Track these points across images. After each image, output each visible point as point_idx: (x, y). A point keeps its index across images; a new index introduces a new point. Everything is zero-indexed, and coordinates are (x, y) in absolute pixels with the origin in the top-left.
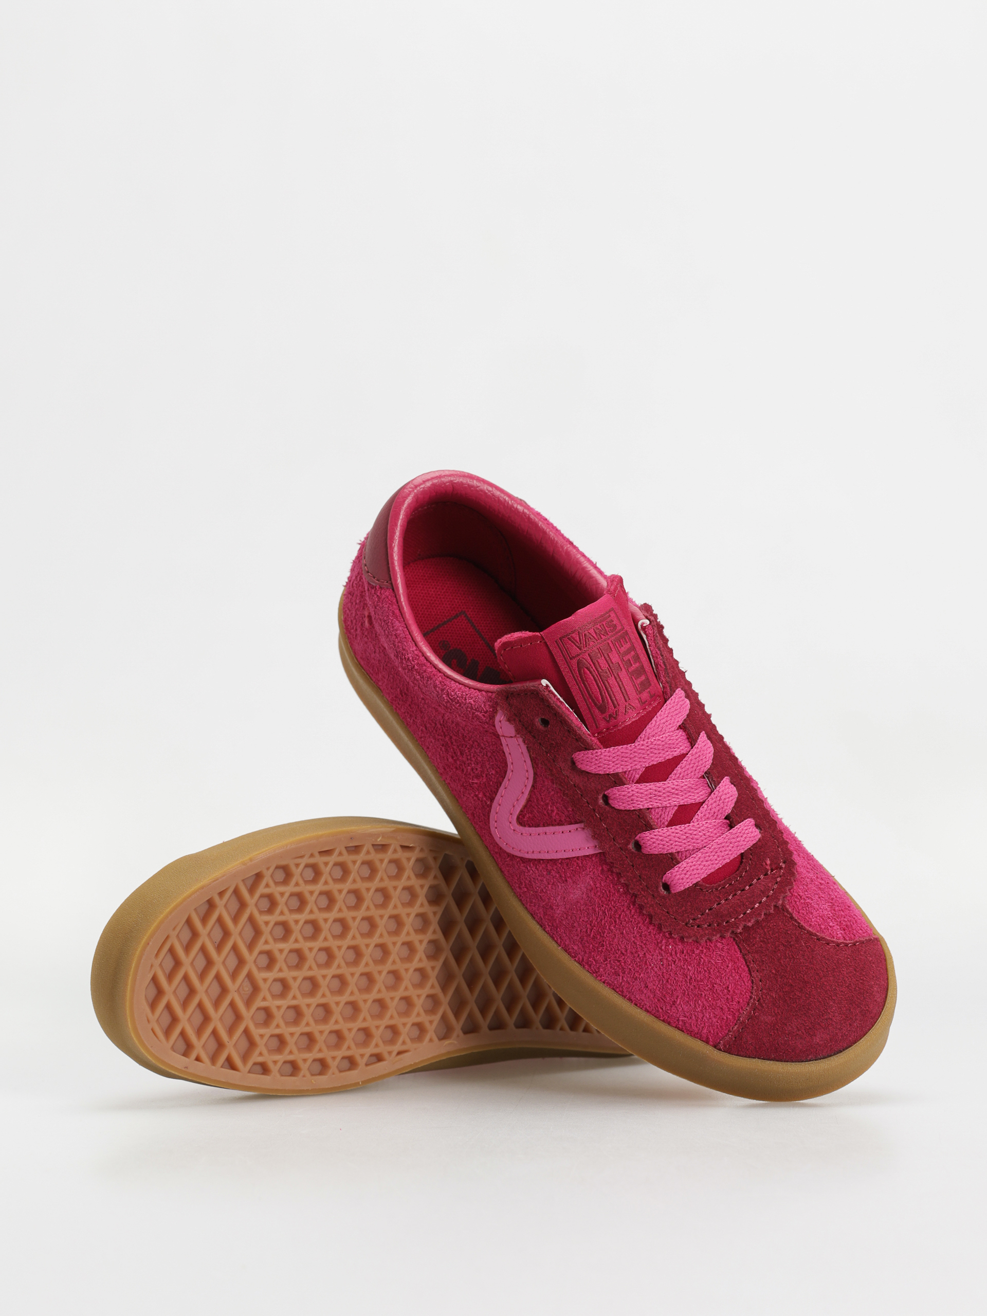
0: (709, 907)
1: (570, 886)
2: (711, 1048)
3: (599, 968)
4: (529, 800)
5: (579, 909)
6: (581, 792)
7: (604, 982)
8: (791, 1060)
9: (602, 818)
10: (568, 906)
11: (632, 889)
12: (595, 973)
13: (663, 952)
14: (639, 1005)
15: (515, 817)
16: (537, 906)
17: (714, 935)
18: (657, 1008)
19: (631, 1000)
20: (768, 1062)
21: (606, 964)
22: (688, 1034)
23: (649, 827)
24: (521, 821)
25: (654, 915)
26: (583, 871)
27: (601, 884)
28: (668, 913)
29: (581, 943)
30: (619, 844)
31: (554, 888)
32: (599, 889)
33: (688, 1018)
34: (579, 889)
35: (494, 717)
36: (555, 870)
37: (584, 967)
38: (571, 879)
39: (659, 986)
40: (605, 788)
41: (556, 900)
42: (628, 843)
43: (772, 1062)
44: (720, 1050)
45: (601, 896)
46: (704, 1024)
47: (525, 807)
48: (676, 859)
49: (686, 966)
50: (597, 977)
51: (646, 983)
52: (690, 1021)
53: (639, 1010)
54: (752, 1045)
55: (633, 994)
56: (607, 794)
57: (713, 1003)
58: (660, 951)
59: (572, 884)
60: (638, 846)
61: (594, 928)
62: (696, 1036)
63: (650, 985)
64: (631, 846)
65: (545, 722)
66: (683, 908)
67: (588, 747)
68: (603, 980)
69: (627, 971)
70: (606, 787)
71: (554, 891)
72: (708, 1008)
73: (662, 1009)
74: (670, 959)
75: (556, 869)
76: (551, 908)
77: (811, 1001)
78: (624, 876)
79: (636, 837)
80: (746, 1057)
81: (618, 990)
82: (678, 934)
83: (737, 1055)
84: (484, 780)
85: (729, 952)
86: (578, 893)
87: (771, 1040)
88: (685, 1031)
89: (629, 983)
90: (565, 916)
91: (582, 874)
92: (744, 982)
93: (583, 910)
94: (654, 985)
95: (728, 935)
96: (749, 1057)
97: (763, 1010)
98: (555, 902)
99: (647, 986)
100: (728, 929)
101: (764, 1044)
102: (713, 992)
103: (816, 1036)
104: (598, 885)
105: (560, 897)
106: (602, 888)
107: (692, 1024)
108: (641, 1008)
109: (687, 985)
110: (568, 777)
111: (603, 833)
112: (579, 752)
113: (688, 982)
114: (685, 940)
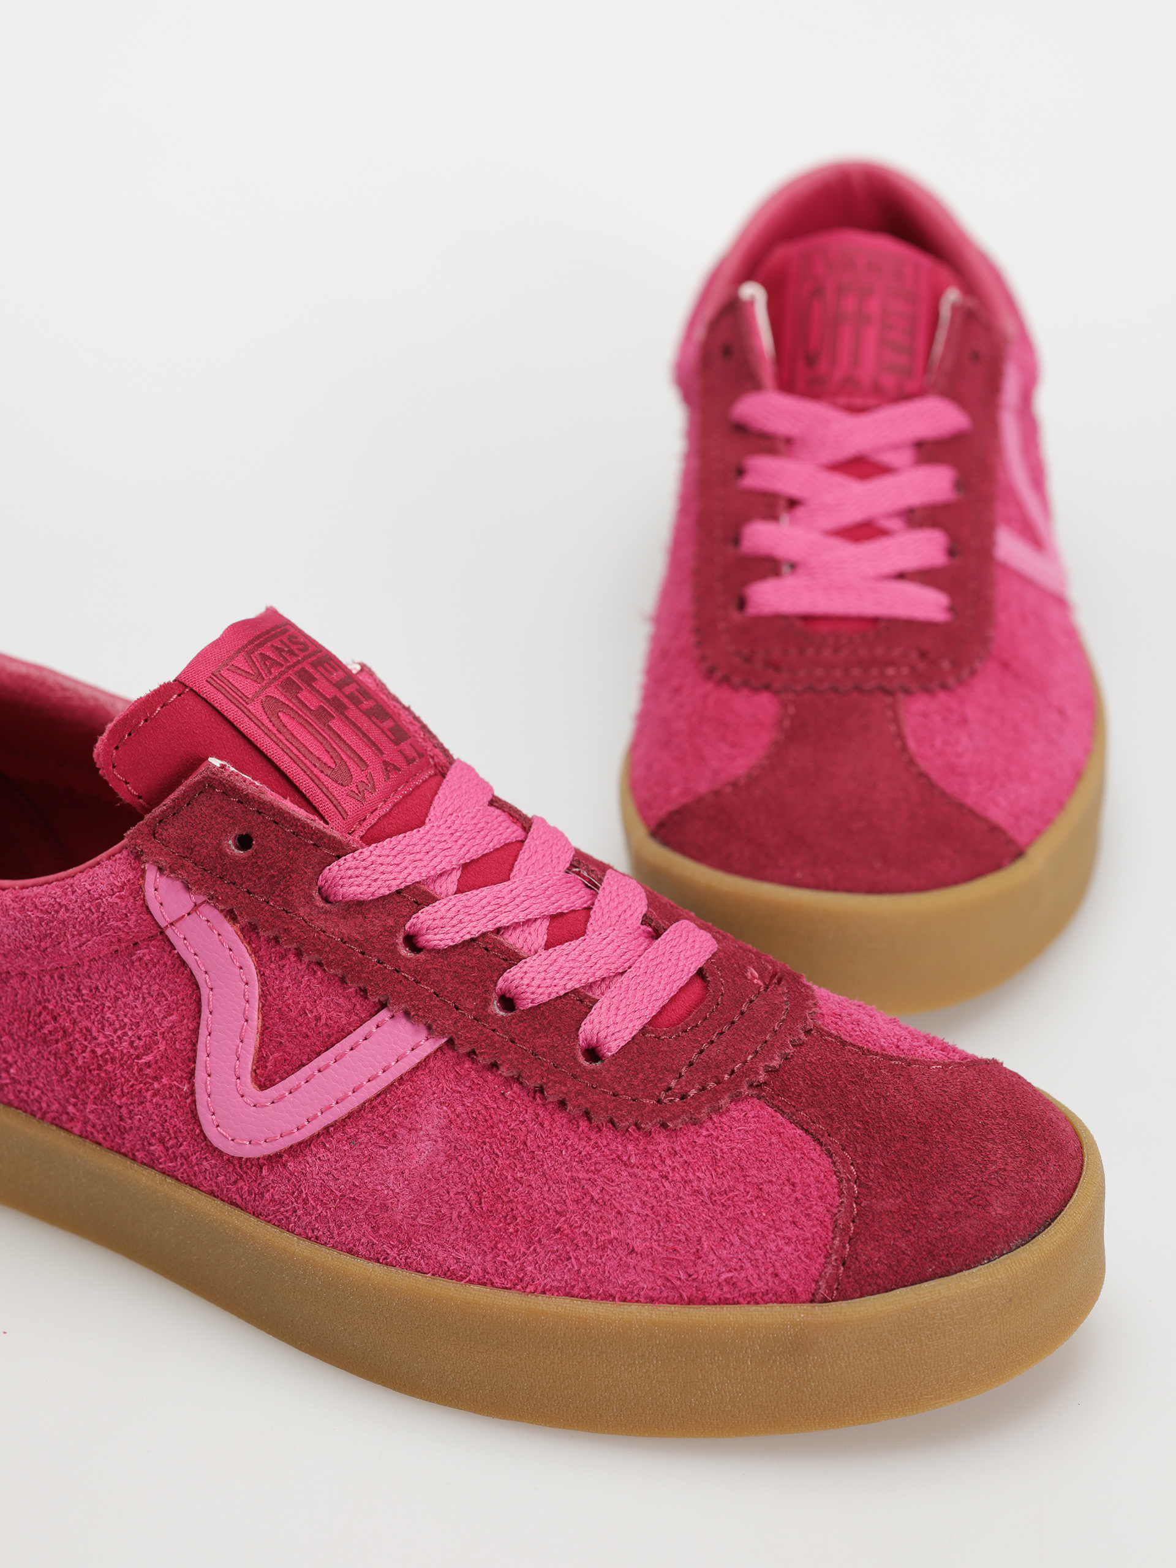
0: (687, 1061)
1: (405, 1143)
2: (807, 1307)
3: (522, 1269)
4: (264, 1031)
5: (439, 1176)
6: (360, 946)
7: (544, 1293)
8: (968, 1264)
9: (418, 978)
10: (415, 1185)
11: (530, 1078)
12: (519, 1284)
13: (636, 1170)
14: (629, 1298)
15: (248, 1079)
16: (354, 1225)
17: (720, 1099)
18: (668, 1284)
19: (611, 1296)
20: (926, 1284)
21: (535, 1250)
22: (749, 1303)
23: (513, 958)
24: (263, 1082)
25: (592, 1107)
26: (421, 1098)
27: (463, 1105)
28: (614, 1095)
29: (469, 1241)
30: (470, 1011)
31: (375, 1166)
32: (464, 1116)
33: (735, 1270)
34: (425, 1138)
35: (141, 889)
36: (365, 1129)
37: (492, 1285)
38: (402, 1127)
39: (655, 1237)
40: (402, 920)
41: (388, 1188)
42: (487, 1002)
43: (932, 1283)
44: (825, 1301)
45: (474, 1125)
46: (773, 1266)
47: (262, 1044)
48: (587, 997)
49: (690, 1174)
50: (524, 1289)
51: (628, 1244)
52: (743, 1275)
53: (634, 1308)
54: (882, 1263)
55: (610, 1281)
56: (411, 931)
57: (773, 1220)
58: (629, 1169)
59: (407, 1137)
60: (508, 1002)
61: (484, 1193)
62: (766, 1298)
63: (638, 1245)
64: (495, 1008)
65: (244, 842)
66: (641, 1076)
67: (340, 851)
68: (540, 1288)
69: (580, 1240)
70: (404, 916)
71: (376, 1172)
72: (767, 1233)
73: (680, 1279)
74: (655, 1175)
75: (366, 1125)
76: (385, 1208)
77: (951, 1152)
78: (504, 1062)
79: (496, 986)
80: (879, 1292)
81: (576, 1291)
82: (651, 1121)
83: (861, 1296)
84: (162, 1047)
85: (761, 1120)
86: (426, 1146)
87: (913, 1240)
88: (741, 1300)
89: (594, 1264)
90: (416, 1206)
91: (421, 1106)
92: (812, 1160)
93: (450, 1172)
94: (645, 1240)
95: (745, 1090)
96: (887, 1291)
97: (874, 1193)
98: (386, 1192)
99: (633, 1250)
100: (741, 1081)
101: (904, 1253)
102: (764, 1200)
103: (991, 1205)
104: (460, 1109)
105: (392, 1177)
106: (469, 1110)
107: (750, 1278)
108: (637, 1302)
109: (709, 1210)
110: (324, 932)
111: (432, 1003)
112: (328, 867)
113: (708, 1201)
114: (671, 1125)
